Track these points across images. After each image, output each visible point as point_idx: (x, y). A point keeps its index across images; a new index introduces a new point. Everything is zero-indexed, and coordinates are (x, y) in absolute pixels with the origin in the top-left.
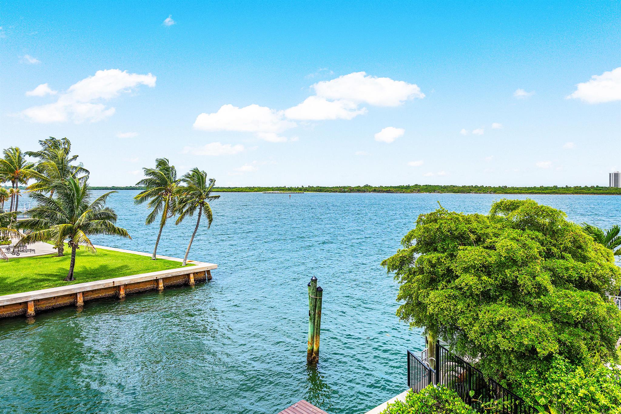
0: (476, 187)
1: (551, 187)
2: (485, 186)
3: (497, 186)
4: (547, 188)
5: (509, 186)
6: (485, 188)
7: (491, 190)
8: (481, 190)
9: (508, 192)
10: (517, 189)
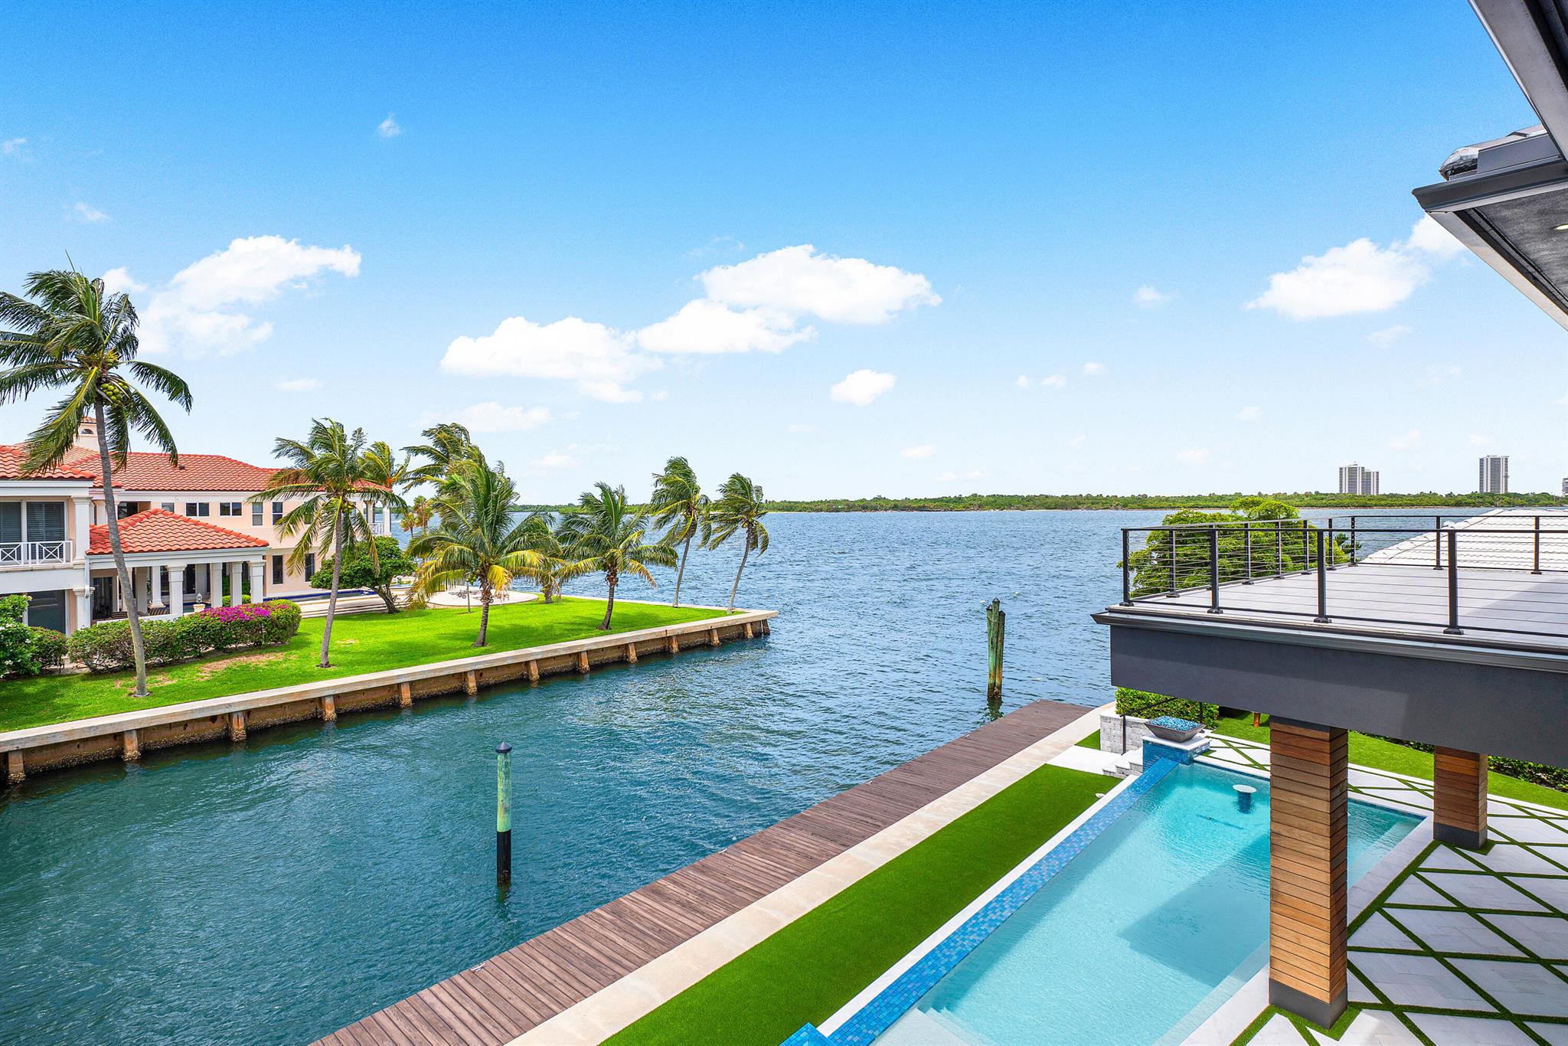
0: (1089, 497)
1: (1230, 495)
2: (1105, 496)
3: (1128, 495)
5: (1151, 494)
6: (1105, 499)
7: (1117, 503)
8: (1097, 503)
9: (1150, 505)
10: (1167, 499)
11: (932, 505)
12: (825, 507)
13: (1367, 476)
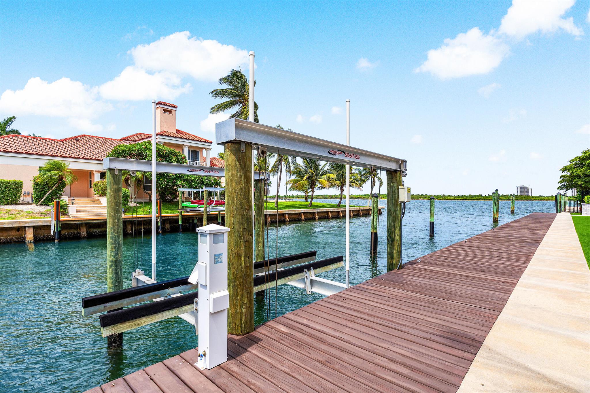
4: (474, 196)
11: (362, 197)
12: (321, 197)
13: (527, 190)
